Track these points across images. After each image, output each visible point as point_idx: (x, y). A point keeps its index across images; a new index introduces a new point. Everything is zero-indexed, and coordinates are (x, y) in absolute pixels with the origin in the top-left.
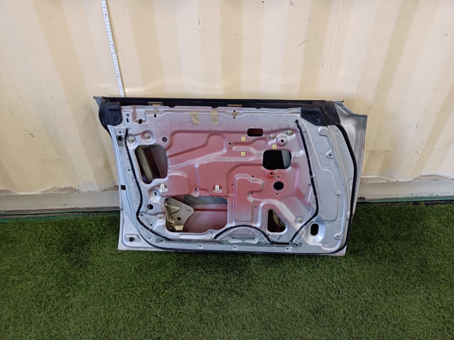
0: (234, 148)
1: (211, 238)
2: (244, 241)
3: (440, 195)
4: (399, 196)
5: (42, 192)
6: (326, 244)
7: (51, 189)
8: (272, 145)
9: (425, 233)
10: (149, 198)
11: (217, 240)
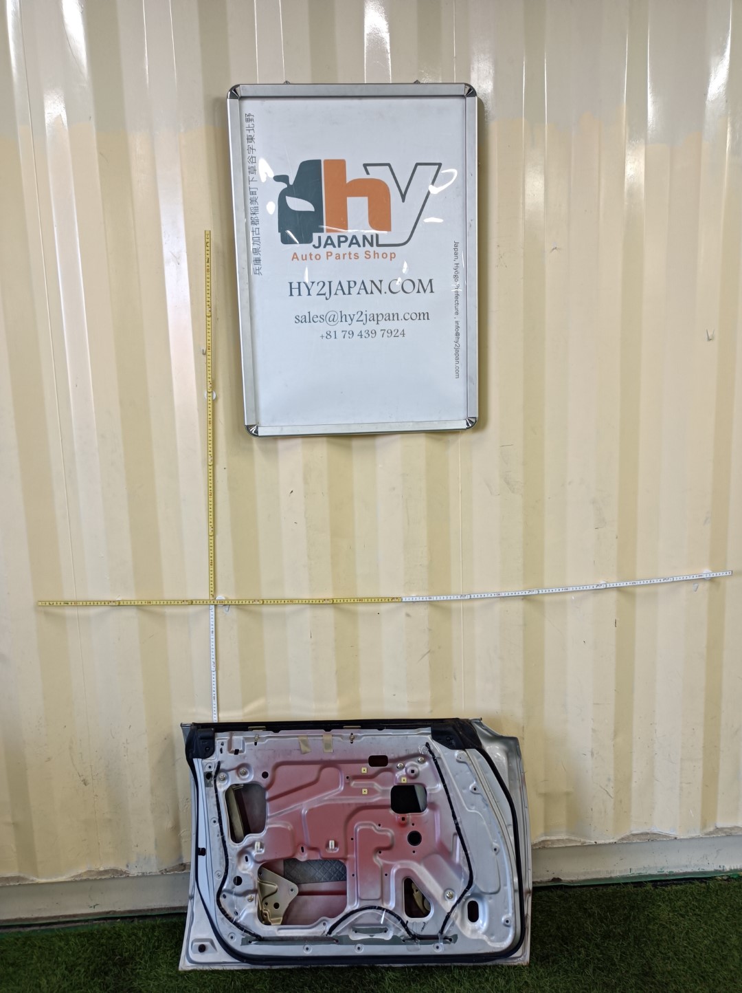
0: (353, 784)
1: (324, 932)
2: (372, 936)
3: (676, 870)
4: (613, 875)
5: (72, 877)
6: (492, 935)
7: (85, 872)
8: (400, 778)
9: (650, 927)
10: (237, 866)
11: (332, 936)
